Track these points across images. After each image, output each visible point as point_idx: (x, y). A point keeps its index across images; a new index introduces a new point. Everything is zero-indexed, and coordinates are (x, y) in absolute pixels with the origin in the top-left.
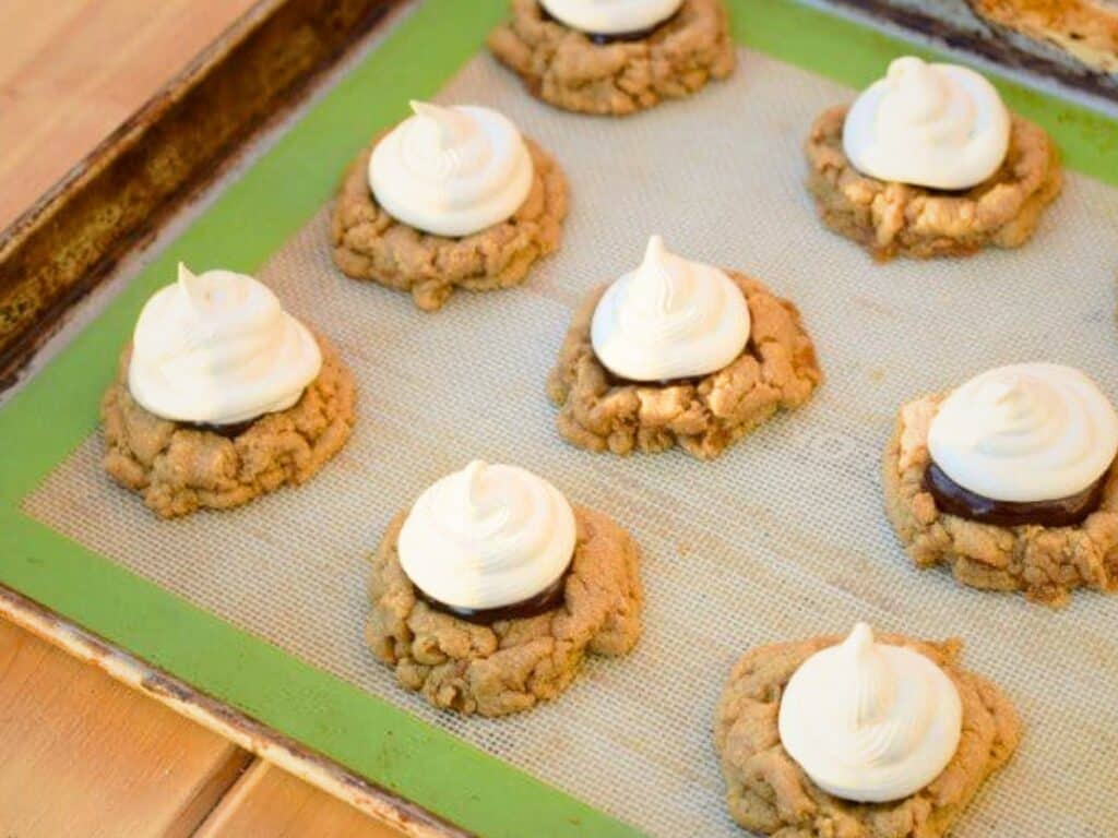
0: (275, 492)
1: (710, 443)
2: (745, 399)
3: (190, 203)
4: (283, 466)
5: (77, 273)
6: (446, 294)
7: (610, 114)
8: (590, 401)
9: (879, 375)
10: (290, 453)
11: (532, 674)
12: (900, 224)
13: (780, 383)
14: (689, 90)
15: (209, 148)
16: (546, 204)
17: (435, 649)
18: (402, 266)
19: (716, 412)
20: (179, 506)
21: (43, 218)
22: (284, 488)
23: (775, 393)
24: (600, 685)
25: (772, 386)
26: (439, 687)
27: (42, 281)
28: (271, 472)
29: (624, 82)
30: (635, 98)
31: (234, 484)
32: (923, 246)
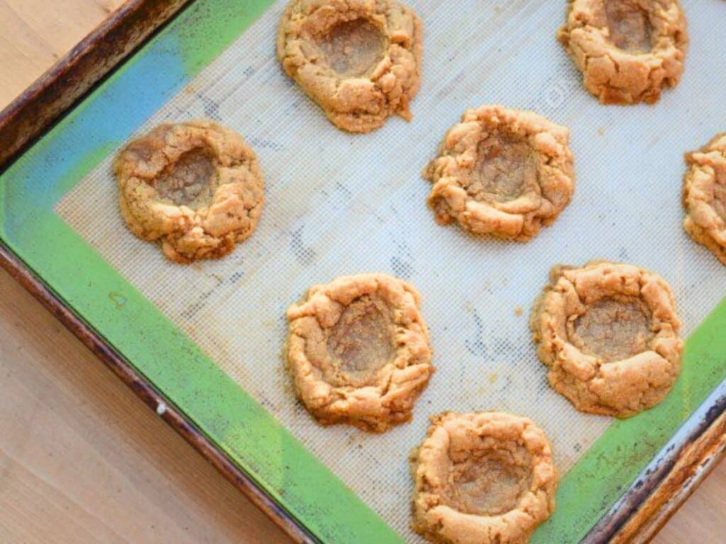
2: (579, 47)
13: (588, 69)
23: (583, 64)
25: (586, 63)
32: (689, 176)
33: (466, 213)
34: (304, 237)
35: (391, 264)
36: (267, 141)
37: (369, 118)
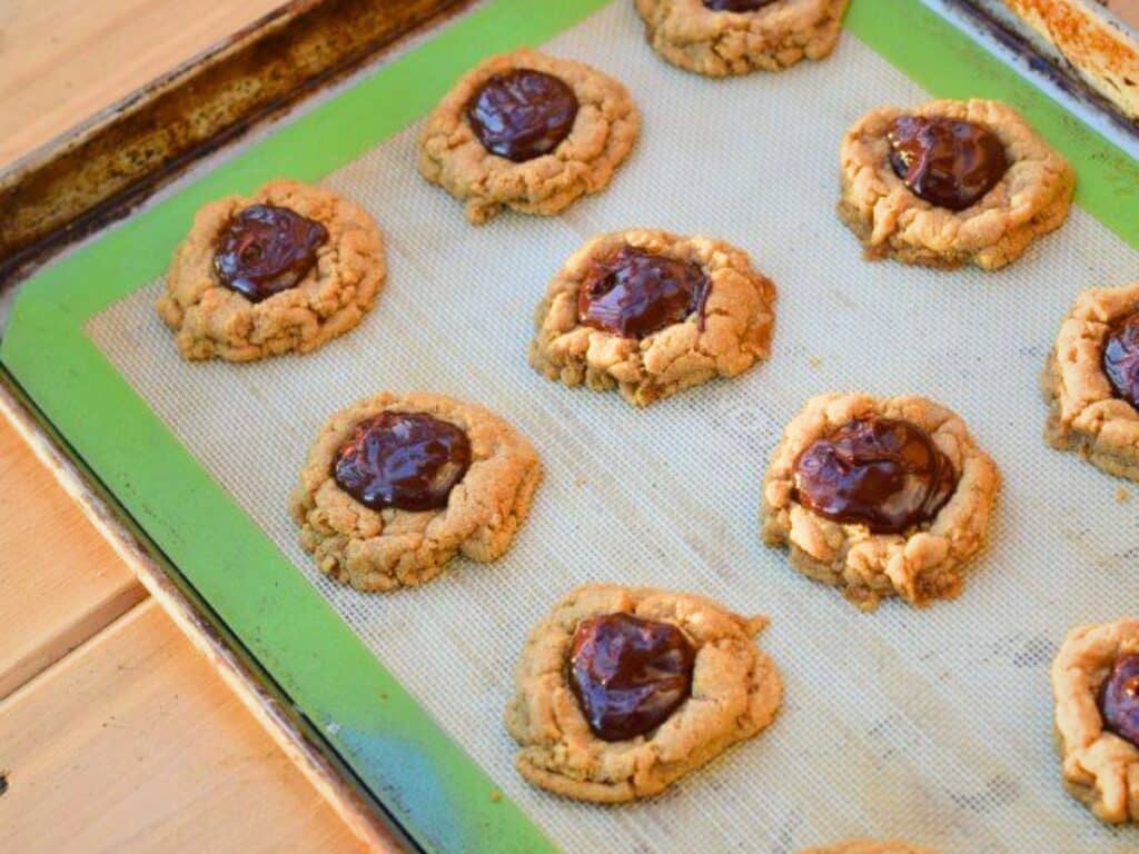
0: (283, 357)
1: (642, 393)
2: (676, 362)
3: (329, 86)
4: (292, 335)
5: (209, 130)
6: (492, 211)
7: (703, 74)
8: (552, 334)
9: (816, 363)
10: (299, 326)
11: (398, 561)
12: (891, 228)
13: (714, 353)
14: (781, 66)
15: (360, 40)
16: (605, 147)
17: (324, 522)
18: (458, 181)
19: (648, 368)
20: (198, 352)
21: (178, 81)
22: (290, 354)
23: (706, 361)
24: (457, 585)
25: (705, 354)
26: (325, 555)
27: (172, 134)
28: (279, 339)
29: (720, 48)
30: (729, 64)
31: (244, 342)
32: (908, 253)
33: (956, 537)
34: (968, 792)
35: (1025, 667)
36: (780, 834)
37: (759, 673)
